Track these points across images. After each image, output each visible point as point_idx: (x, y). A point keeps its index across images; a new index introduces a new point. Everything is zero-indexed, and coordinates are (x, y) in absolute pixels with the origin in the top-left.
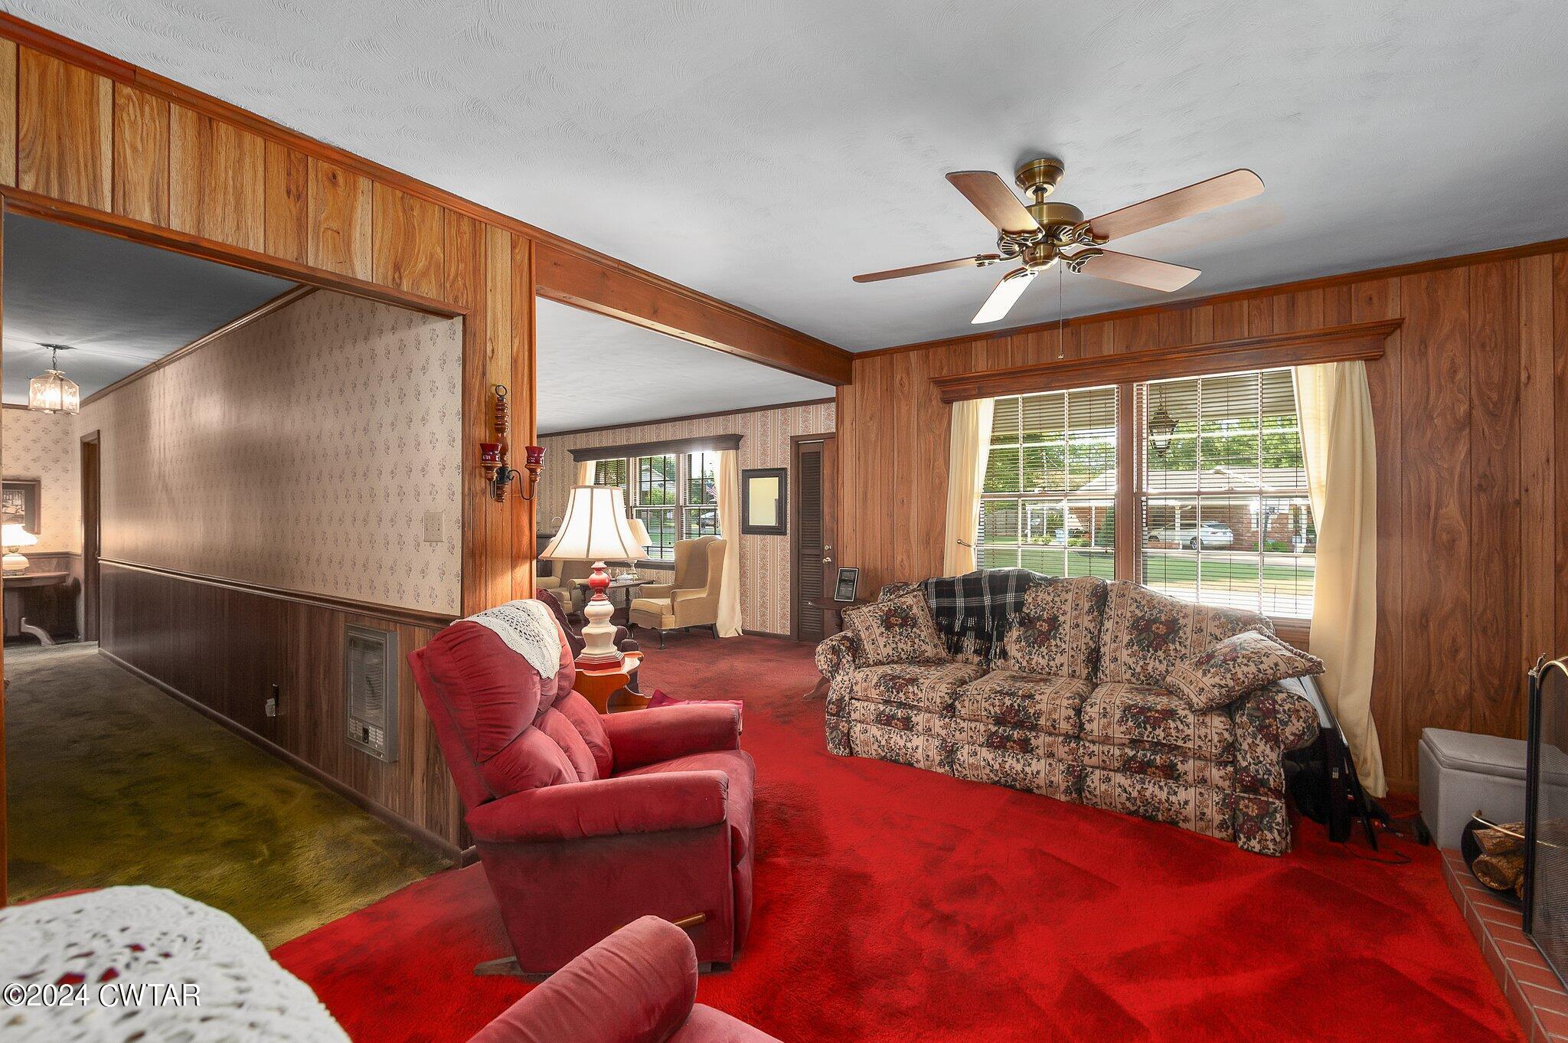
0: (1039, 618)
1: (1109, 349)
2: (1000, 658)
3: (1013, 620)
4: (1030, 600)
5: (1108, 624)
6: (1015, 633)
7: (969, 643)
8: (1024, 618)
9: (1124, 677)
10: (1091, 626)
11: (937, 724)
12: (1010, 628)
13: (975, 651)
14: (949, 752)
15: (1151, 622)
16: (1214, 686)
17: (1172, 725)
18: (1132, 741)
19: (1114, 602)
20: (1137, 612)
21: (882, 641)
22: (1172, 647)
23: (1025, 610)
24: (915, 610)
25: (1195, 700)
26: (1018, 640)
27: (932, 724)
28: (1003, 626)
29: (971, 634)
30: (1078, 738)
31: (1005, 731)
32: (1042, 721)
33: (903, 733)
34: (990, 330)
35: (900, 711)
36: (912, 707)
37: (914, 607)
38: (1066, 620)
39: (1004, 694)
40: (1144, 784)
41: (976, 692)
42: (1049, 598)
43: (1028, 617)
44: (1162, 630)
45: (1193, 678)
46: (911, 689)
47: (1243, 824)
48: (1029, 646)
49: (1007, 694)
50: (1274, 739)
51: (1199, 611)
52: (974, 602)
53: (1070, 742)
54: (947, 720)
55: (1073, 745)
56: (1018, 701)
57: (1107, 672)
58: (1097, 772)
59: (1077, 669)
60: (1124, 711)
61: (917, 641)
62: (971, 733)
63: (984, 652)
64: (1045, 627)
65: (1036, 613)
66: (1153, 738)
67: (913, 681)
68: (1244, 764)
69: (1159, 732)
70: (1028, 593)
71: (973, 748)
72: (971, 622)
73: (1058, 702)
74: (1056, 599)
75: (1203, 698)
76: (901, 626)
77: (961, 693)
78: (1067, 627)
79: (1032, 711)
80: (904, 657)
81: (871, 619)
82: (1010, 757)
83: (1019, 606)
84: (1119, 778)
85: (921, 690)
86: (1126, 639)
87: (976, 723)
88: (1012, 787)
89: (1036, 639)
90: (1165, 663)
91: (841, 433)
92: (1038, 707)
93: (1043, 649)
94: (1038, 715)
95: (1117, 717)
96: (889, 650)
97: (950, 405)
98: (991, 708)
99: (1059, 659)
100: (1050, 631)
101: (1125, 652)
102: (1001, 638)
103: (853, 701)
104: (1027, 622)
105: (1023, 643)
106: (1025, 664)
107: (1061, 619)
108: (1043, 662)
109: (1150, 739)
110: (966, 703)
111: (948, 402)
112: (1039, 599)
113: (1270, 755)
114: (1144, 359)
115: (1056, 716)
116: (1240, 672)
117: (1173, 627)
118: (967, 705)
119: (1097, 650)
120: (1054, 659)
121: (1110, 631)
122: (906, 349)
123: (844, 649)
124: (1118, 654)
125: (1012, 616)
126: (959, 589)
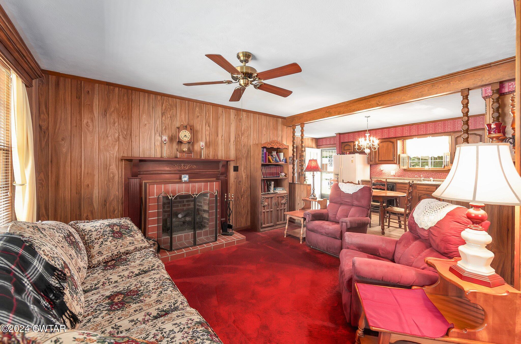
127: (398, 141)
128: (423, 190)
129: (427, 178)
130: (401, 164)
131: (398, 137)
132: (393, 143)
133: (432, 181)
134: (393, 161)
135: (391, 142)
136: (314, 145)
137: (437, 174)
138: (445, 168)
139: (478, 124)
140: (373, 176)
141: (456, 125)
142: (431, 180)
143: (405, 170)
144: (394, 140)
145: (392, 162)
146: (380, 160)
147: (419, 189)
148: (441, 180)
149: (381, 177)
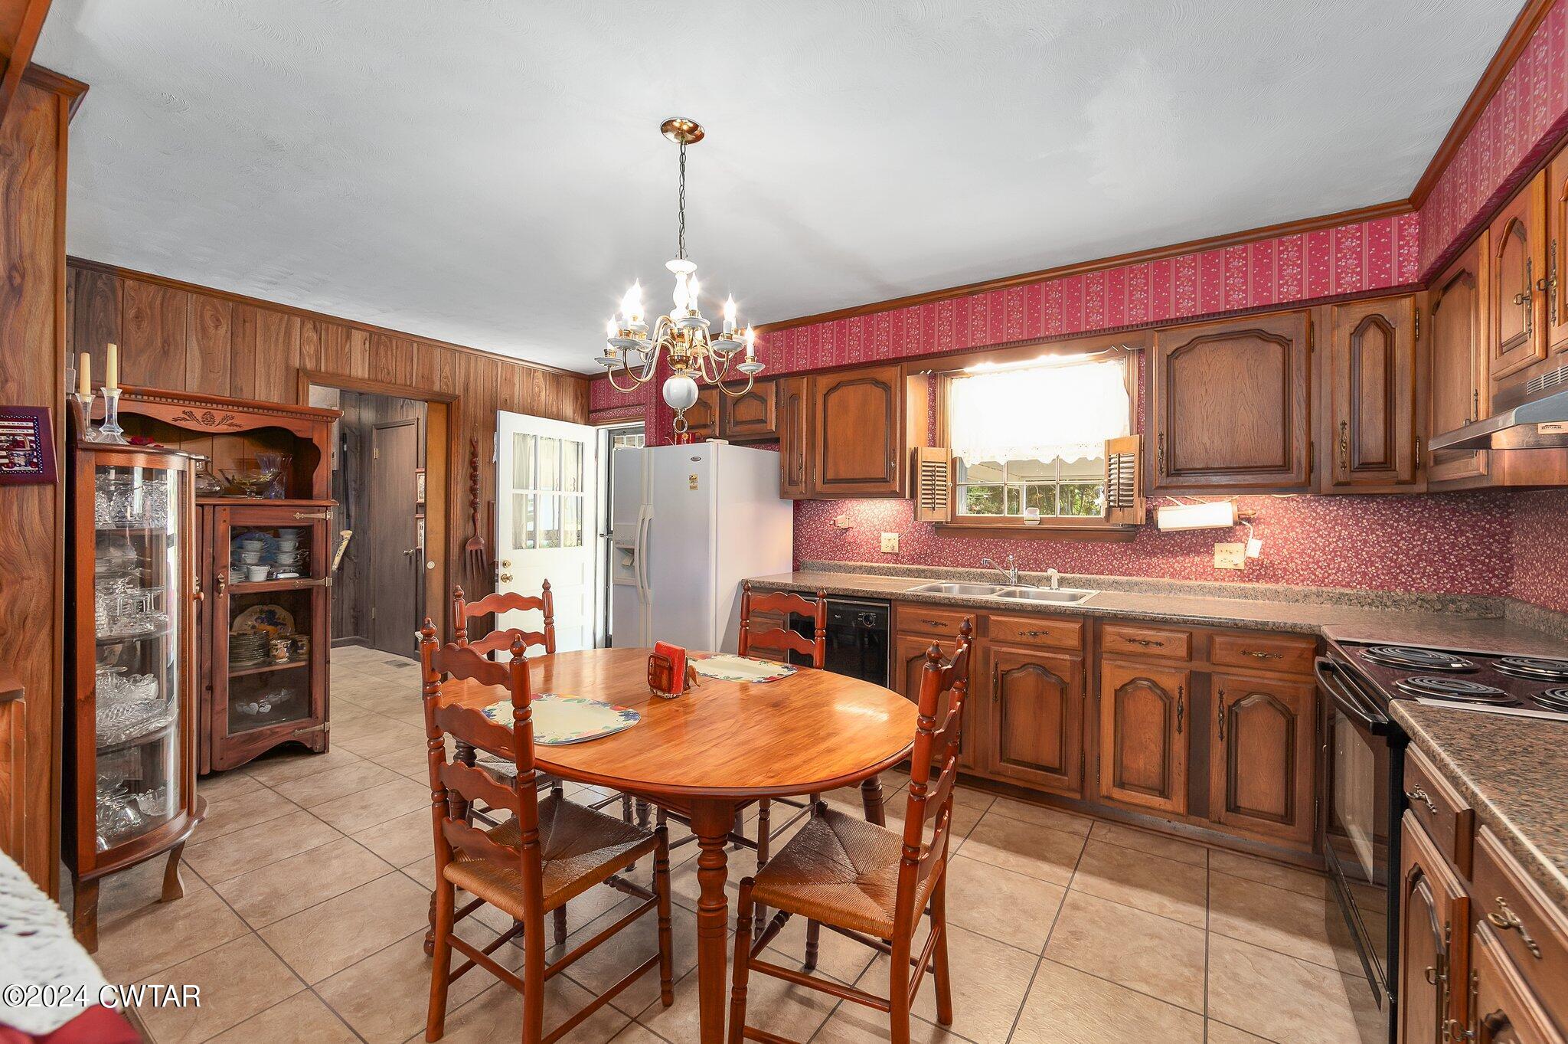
127: (910, 381)
128: (1018, 639)
129: (1031, 569)
130: (920, 496)
131: (908, 359)
132: (886, 387)
133: (1055, 583)
134: (884, 480)
135: (877, 383)
136: (568, 408)
137: (1077, 549)
138: (1113, 520)
139: (1275, 279)
140: (806, 559)
141: (1172, 289)
142: (1049, 579)
143: (939, 528)
144: (889, 374)
145: (882, 488)
146: (830, 475)
147: (1001, 637)
148: (1095, 581)
149: (842, 563)
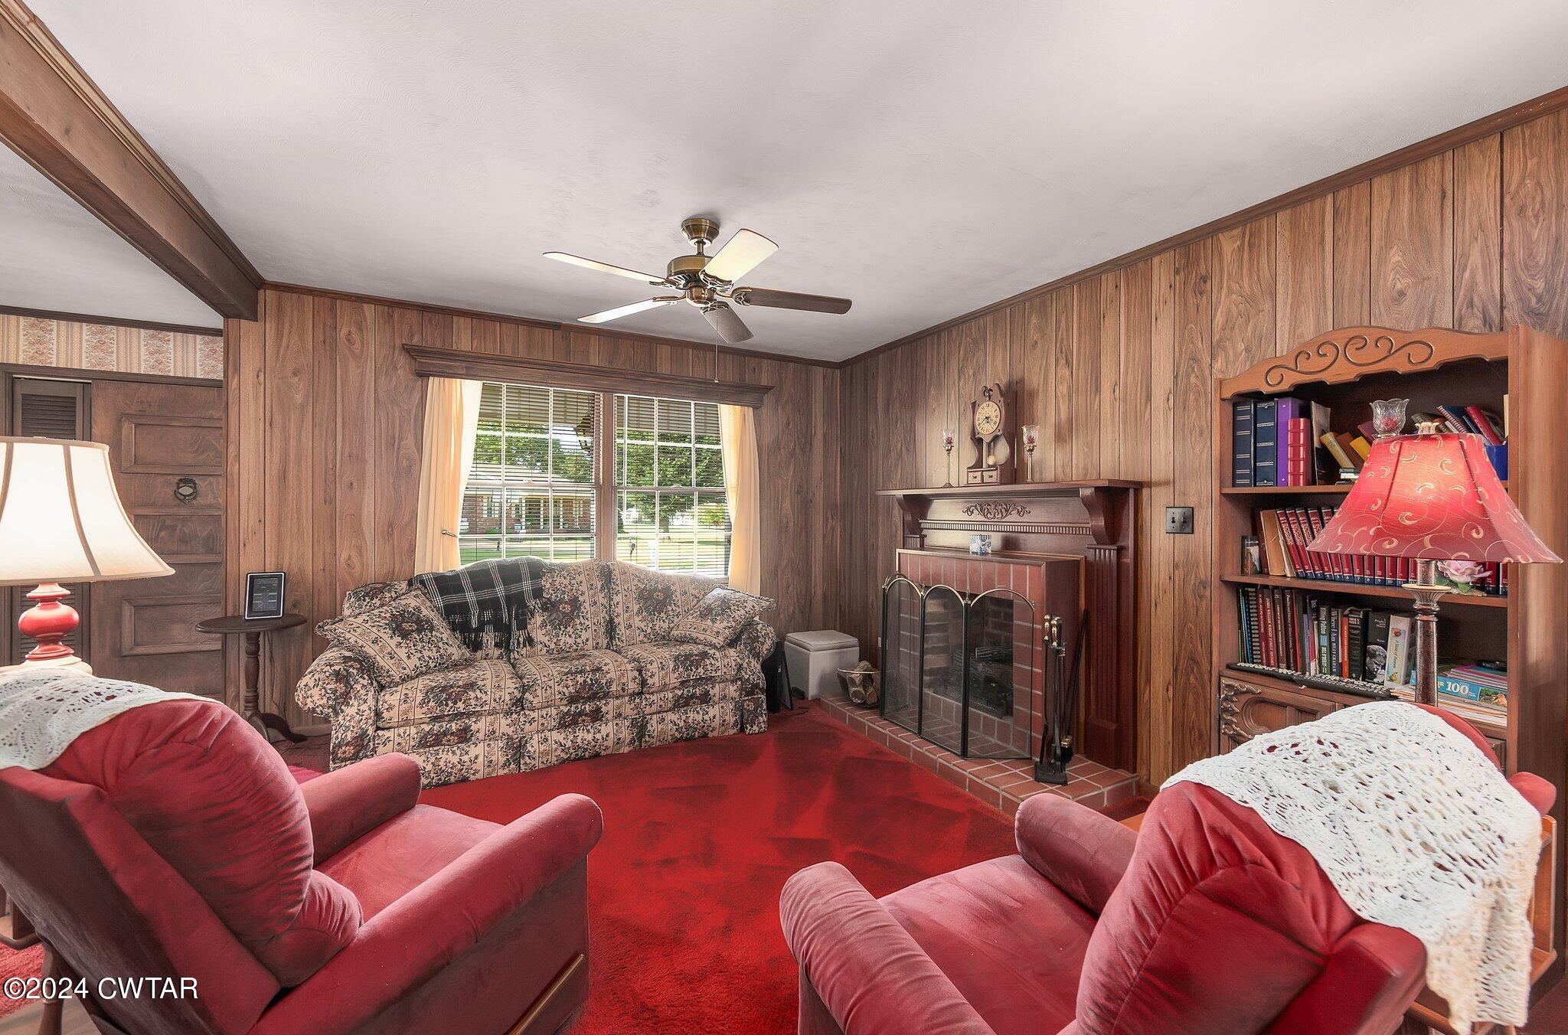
0: (561, 601)
1: (595, 360)
2: (525, 646)
3: (534, 607)
4: (548, 586)
5: (617, 599)
6: (538, 619)
7: (489, 638)
8: (546, 603)
9: (638, 639)
10: (604, 601)
11: (503, 725)
12: (533, 615)
13: (496, 645)
14: (516, 748)
15: (651, 592)
16: (725, 628)
17: (708, 662)
18: (682, 683)
19: (619, 579)
20: (640, 585)
21: (402, 653)
22: (670, 608)
23: (545, 595)
24: (425, 612)
25: (714, 641)
26: (544, 625)
27: (496, 726)
28: (524, 614)
29: (489, 628)
30: (640, 694)
31: (577, 707)
32: (614, 688)
33: (455, 748)
34: (480, 310)
35: (453, 725)
36: (469, 715)
37: (423, 609)
38: (585, 599)
39: (575, 673)
40: (687, 713)
41: (546, 679)
42: (566, 582)
43: (550, 601)
44: (661, 597)
45: (706, 627)
46: (472, 694)
47: (748, 717)
48: (555, 628)
49: (576, 672)
50: (757, 655)
51: (681, 579)
52: (486, 594)
53: (635, 699)
54: (514, 716)
55: (637, 700)
56: (590, 676)
57: (624, 638)
58: (654, 716)
59: (600, 641)
60: (675, 661)
61: (440, 645)
62: (542, 721)
63: (504, 645)
64: (568, 608)
65: (557, 596)
66: (696, 676)
67: (471, 686)
68: (747, 677)
69: (701, 670)
70: (544, 579)
71: (543, 735)
72: (488, 615)
73: (623, 668)
74: (573, 582)
75: (721, 638)
76: (419, 631)
77: (531, 684)
78: (587, 605)
79: (604, 681)
80: (432, 665)
81: (374, 629)
82: (581, 731)
83: (538, 593)
84: (671, 716)
85: (485, 692)
86: (636, 608)
87: (547, 709)
88: (582, 758)
89: (561, 621)
90: (667, 621)
91: (234, 385)
92: (608, 676)
93: (569, 629)
94: (610, 683)
95: (671, 667)
96: (414, 661)
97: (425, 379)
98: (565, 690)
99: (584, 635)
100: (572, 611)
101: (637, 619)
102: (522, 626)
103: (380, 733)
104: (549, 607)
105: (549, 627)
106: (553, 646)
107: (581, 599)
108: (570, 641)
109: (694, 677)
110: (539, 692)
111: (423, 375)
112: (557, 583)
113: (756, 665)
114: (629, 377)
115: (624, 680)
116: (736, 615)
117: (668, 593)
118: (540, 695)
119: (611, 621)
120: (580, 637)
121: (621, 603)
122: (359, 299)
123: (355, 672)
124: (631, 621)
125: (531, 603)
126: (466, 583)
